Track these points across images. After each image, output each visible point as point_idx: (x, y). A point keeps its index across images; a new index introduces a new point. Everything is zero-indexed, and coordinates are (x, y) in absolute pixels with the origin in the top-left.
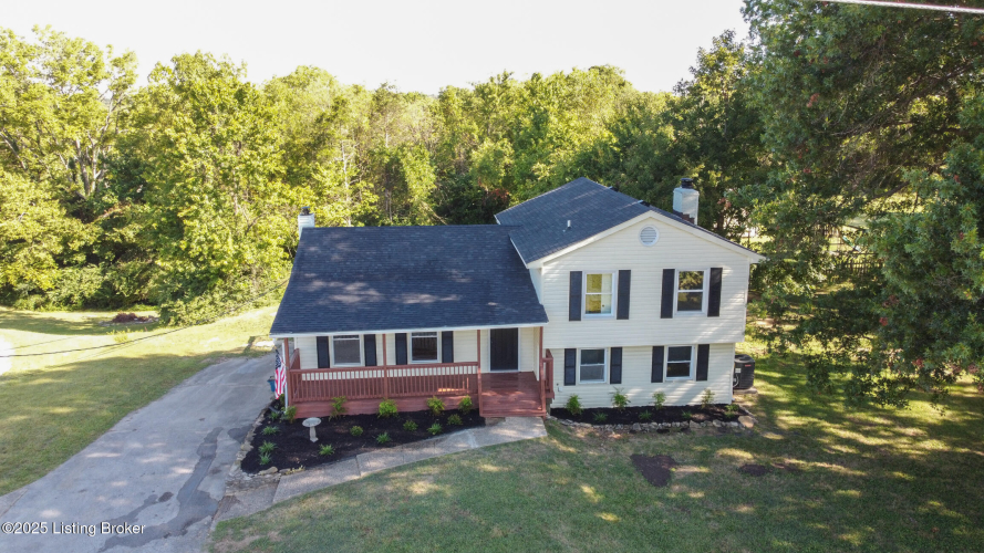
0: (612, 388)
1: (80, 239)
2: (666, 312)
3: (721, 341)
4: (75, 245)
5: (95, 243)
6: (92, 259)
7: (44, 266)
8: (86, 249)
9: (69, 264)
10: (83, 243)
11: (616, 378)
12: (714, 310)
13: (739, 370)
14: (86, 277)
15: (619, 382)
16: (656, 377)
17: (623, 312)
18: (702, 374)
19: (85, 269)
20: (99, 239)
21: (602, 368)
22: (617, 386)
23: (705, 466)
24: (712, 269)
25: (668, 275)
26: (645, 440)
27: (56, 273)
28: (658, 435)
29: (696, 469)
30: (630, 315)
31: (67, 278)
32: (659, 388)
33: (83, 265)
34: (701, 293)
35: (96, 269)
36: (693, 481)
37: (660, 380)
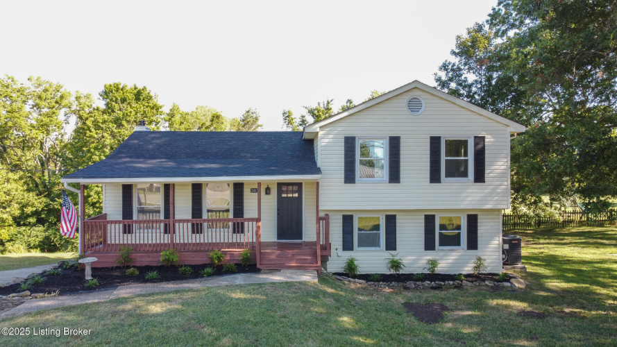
0: (388, 255)
1: (33, 206)
2: (435, 177)
3: (488, 207)
4: (29, 210)
5: (43, 210)
6: (41, 221)
7: (6, 224)
8: (36, 213)
9: (24, 225)
10: (34, 209)
11: (391, 245)
12: (480, 177)
13: (507, 246)
14: (34, 233)
15: (394, 249)
16: (429, 246)
17: (395, 176)
18: (473, 244)
19: (34, 228)
20: (45, 206)
21: (378, 236)
22: (393, 252)
23: (479, 310)
24: (476, 137)
25: (435, 141)
26: (418, 293)
27: (14, 230)
28: (432, 291)
29: (470, 313)
30: (401, 180)
31: (21, 234)
32: (430, 255)
33: (34, 225)
34: (467, 160)
35: (41, 228)
36: (468, 321)
37: (433, 248)
